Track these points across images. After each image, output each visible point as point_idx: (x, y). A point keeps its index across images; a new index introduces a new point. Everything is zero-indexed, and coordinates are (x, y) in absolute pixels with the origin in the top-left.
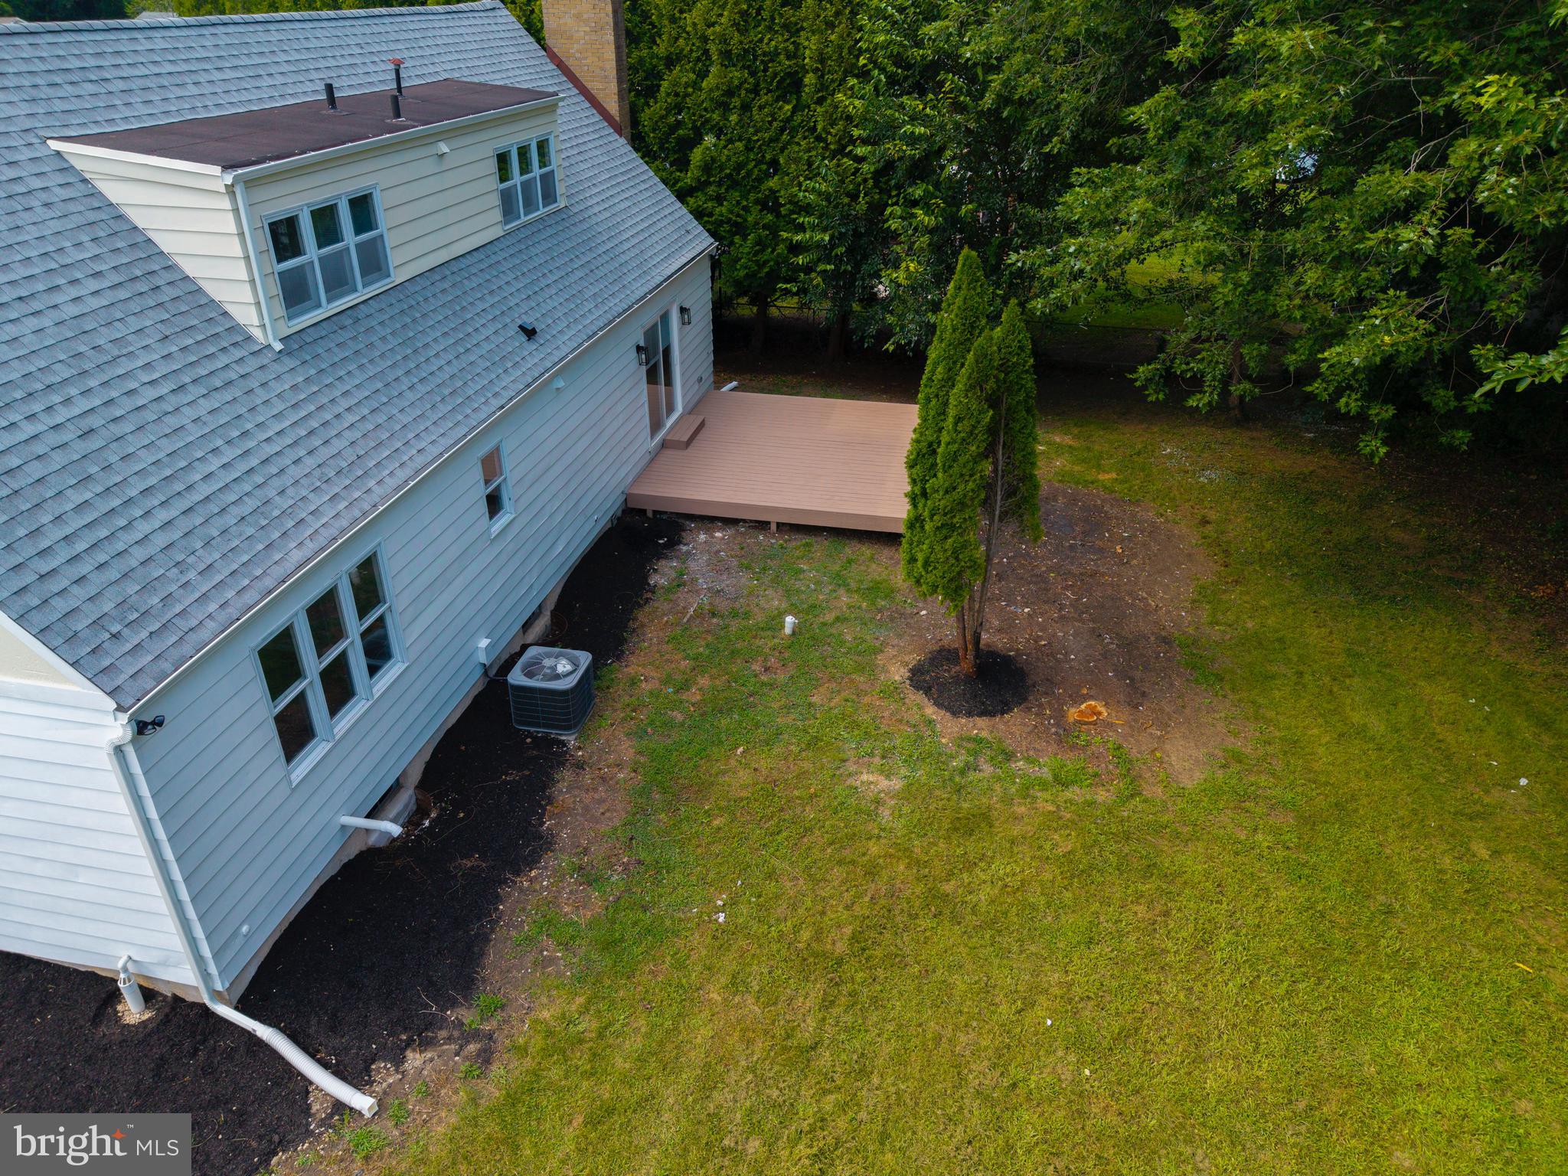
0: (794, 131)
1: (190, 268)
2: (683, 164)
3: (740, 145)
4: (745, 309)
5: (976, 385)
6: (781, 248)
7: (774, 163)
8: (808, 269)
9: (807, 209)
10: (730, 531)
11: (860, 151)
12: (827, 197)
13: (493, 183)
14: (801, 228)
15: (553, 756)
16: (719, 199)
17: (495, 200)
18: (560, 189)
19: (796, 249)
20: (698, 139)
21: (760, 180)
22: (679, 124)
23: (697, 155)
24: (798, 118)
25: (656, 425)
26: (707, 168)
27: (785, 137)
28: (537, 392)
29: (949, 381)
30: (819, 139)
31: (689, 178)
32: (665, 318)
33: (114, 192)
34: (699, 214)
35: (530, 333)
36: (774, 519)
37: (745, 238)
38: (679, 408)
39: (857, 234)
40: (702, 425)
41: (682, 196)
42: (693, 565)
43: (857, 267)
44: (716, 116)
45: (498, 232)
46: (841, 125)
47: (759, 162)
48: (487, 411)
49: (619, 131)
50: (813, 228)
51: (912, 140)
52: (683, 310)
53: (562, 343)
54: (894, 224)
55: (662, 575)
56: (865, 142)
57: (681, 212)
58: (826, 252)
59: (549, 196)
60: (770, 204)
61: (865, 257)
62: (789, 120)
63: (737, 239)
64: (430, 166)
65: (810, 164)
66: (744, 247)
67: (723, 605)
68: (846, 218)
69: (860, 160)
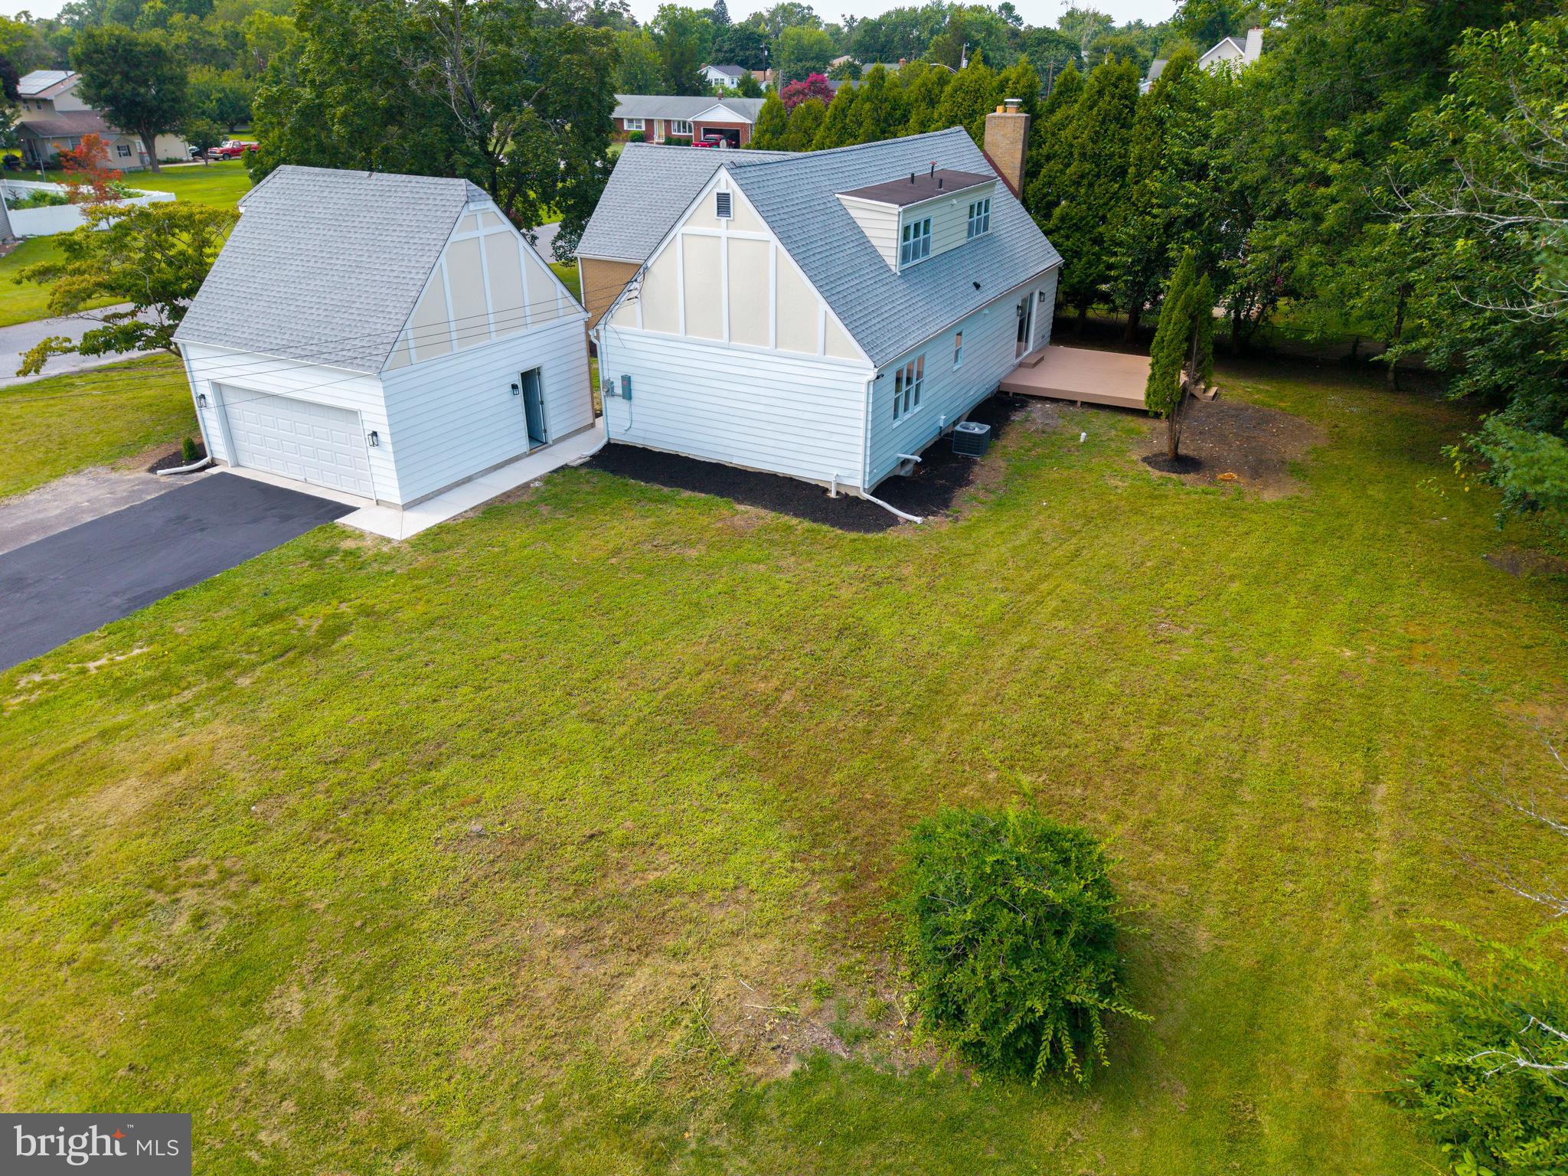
0: (1118, 200)
1: (874, 242)
2: (1048, 216)
3: (1084, 207)
4: (1072, 312)
5: (1185, 308)
6: (1102, 267)
7: (1103, 218)
8: (1116, 279)
9: (1120, 244)
10: (1053, 406)
11: (1155, 211)
12: (1134, 238)
13: (966, 219)
14: (1115, 254)
15: (968, 464)
16: (1067, 237)
17: (966, 226)
18: (990, 224)
19: (1110, 267)
20: (1057, 204)
21: (1093, 227)
22: (1048, 194)
23: (1057, 212)
24: (1122, 192)
25: (1018, 355)
26: (1063, 219)
27: (1112, 203)
28: (975, 314)
29: (1173, 309)
30: (1134, 204)
31: (1051, 225)
32: (1032, 295)
33: (853, 213)
34: (1055, 245)
35: (977, 286)
36: (1079, 399)
37: (1080, 259)
38: (1030, 349)
39: (1149, 260)
40: (1042, 359)
41: (1047, 233)
42: (1033, 415)
43: (1147, 279)
44: (1072, 190)
45: (964, 241)
46: (1147, 197)
47: (1094, 217)
48: (962, 312)
49: (1016, 196)
50: (1124, 255)
51: (1187, 206)
52: (1041, 294)
53: (989, 294)
54: (1172, 254)
55: (1017, 417)
56: (1159, 206)
57: (1045, 242)
58: (1129, 270)
59: (986, 228)
60: (1098, 241)
61: (1153, 274)
62: (1115, 193)
63: (1075, 260)
64: (948, 209)
65: (1125, 219)
66: (1079, 265)
67: (1049, 430)
68: (1143, 251)
69: (1155, 217)
